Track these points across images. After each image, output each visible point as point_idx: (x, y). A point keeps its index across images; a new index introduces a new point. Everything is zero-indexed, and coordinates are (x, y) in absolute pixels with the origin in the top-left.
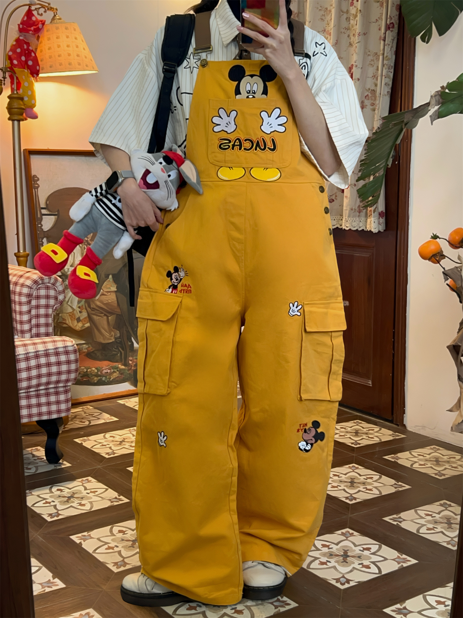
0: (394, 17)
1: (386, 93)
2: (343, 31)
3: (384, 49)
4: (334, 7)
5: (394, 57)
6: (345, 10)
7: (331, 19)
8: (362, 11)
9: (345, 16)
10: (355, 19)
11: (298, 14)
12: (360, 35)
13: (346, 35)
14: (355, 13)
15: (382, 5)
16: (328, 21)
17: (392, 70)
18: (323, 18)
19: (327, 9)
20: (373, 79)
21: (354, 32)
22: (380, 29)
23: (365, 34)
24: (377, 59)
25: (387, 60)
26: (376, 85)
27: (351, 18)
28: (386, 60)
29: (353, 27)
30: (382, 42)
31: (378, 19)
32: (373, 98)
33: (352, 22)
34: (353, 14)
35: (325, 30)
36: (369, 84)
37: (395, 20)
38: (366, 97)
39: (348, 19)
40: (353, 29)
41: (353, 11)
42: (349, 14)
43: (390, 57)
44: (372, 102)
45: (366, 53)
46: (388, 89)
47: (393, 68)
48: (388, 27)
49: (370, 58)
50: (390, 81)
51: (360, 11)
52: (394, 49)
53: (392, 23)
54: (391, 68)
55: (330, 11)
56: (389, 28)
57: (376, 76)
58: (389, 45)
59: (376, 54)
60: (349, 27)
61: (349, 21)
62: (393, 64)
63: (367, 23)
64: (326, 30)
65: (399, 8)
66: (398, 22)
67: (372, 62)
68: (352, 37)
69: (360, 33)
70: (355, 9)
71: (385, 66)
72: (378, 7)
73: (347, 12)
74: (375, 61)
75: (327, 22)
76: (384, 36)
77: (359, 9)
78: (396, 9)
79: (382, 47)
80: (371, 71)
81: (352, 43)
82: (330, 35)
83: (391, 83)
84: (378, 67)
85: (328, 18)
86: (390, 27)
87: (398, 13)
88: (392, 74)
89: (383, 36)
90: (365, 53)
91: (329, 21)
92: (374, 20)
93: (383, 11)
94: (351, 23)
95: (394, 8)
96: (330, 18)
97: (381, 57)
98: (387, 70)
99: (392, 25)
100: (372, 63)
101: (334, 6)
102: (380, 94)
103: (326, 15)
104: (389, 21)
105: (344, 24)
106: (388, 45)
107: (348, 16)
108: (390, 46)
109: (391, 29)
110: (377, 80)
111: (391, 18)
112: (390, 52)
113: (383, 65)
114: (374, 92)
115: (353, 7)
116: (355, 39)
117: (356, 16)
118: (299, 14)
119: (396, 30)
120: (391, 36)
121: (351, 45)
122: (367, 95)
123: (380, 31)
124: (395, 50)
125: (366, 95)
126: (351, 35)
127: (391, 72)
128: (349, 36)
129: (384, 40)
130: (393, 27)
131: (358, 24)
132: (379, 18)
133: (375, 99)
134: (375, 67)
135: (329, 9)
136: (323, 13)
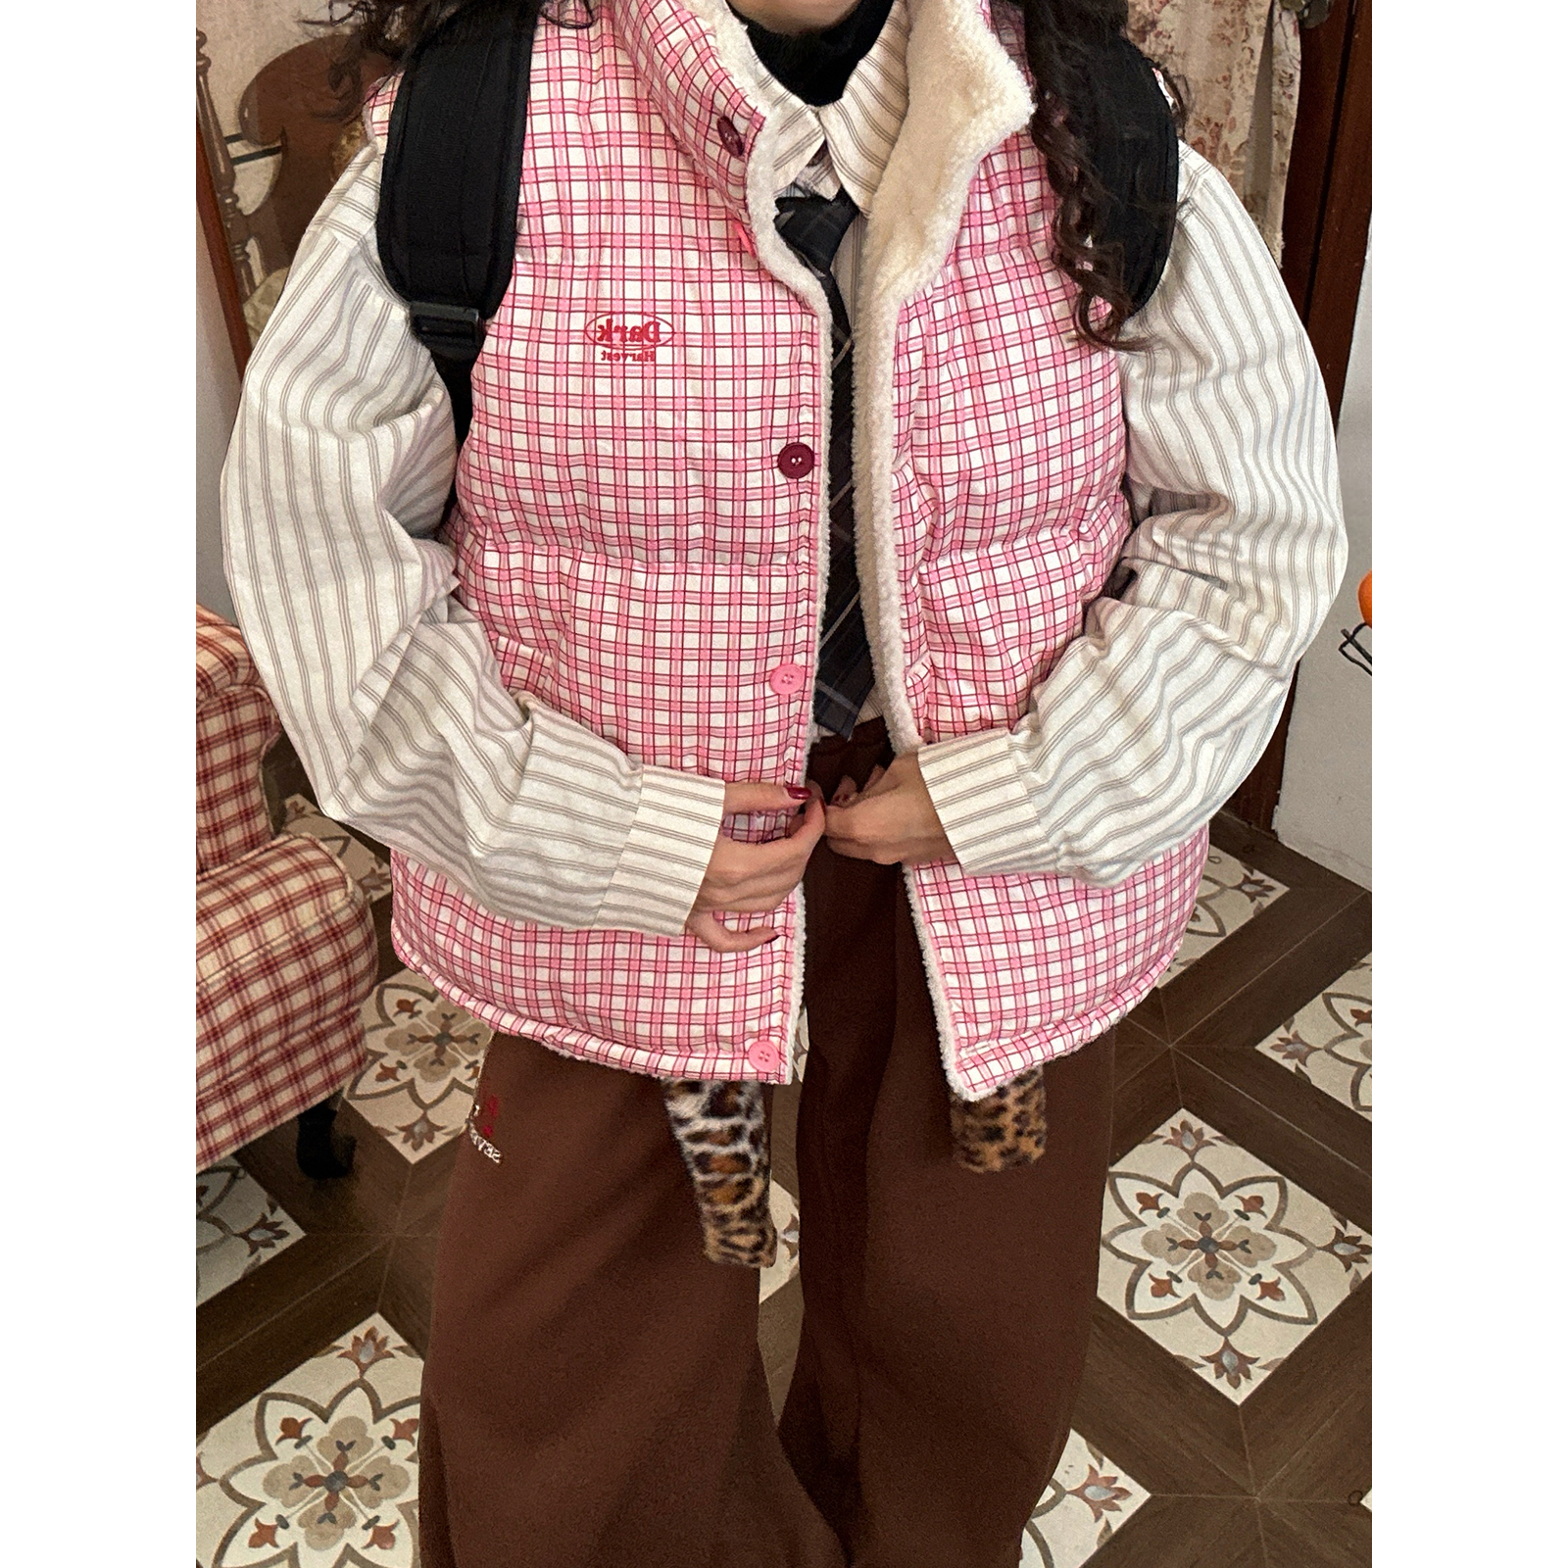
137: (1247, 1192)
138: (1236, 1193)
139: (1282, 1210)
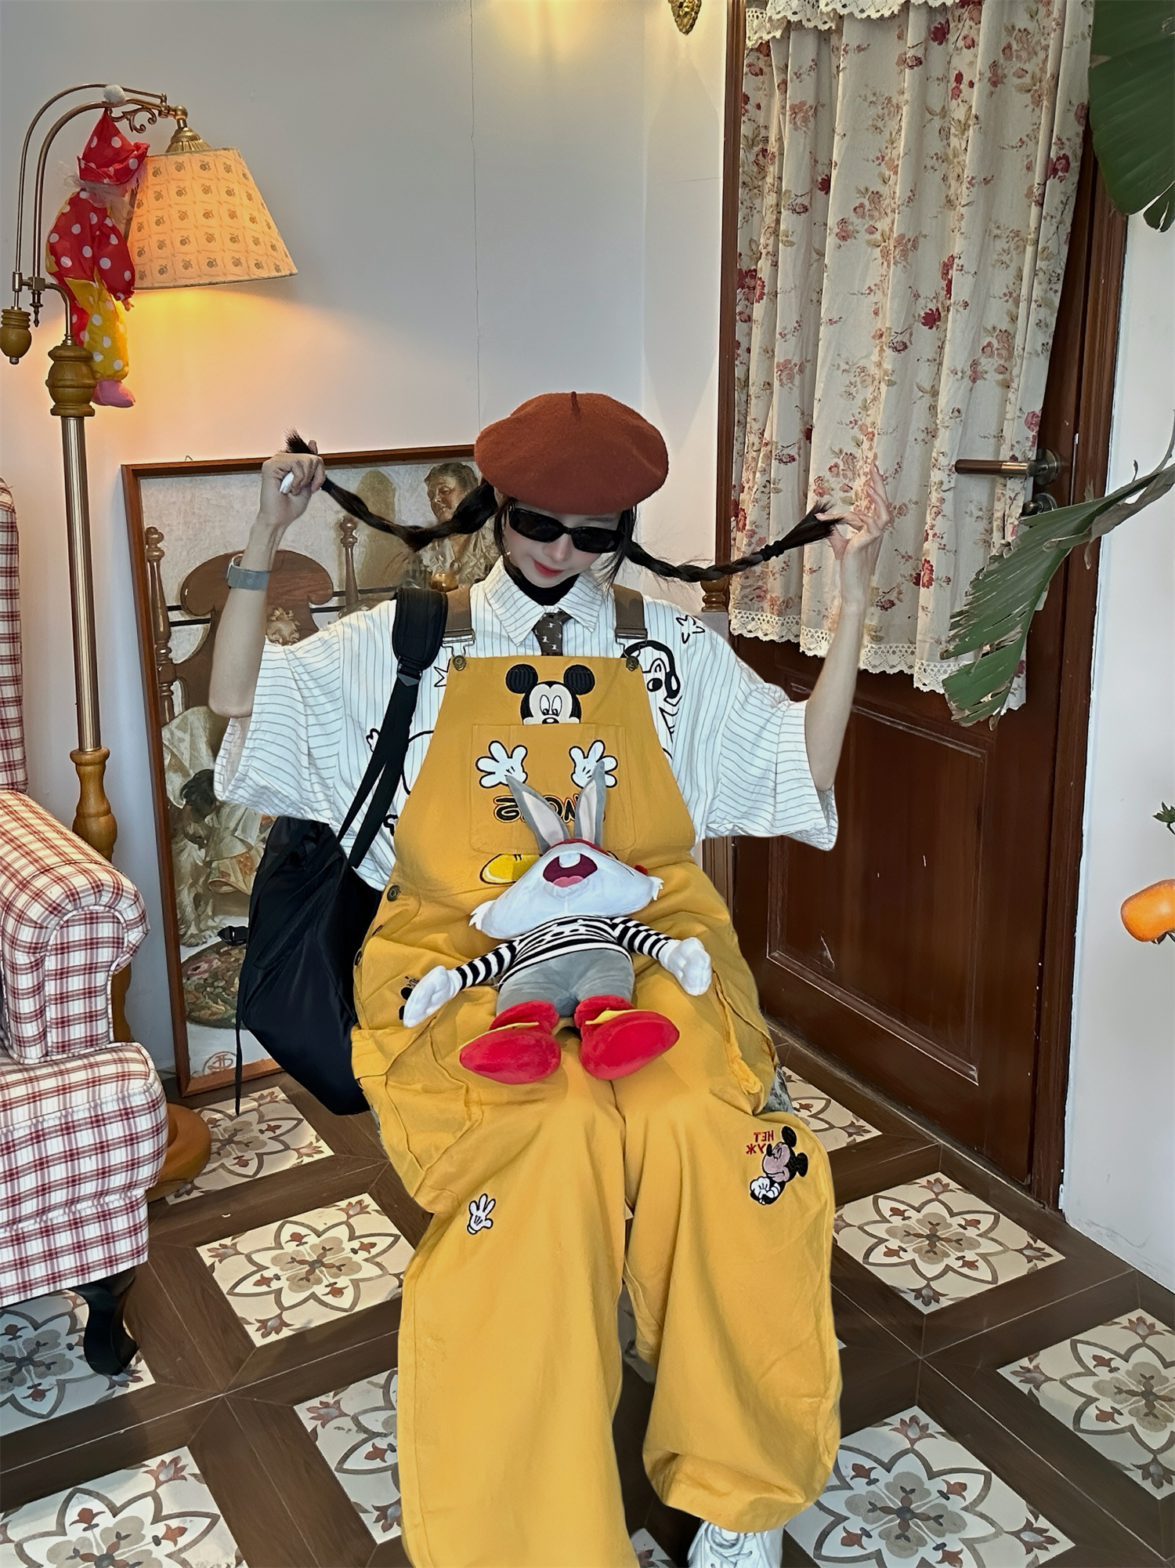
0: (1068, 139)
1: (1039, 348)
2: (930, 163)
3: (1038, 229)
4: (907, 101)
5: (1065, 249)
6: (936, 106)
7: (900, 130)
8: (981, 118)
9: (937, 123)
10: (963, 134)
11: (816, 108)
12: (973, 186)
13: (939, 175)
14: (962, 119)
15: (1037, 102)
16: (891, 134)
17: (1059, 287)
18: (880, 124)
19: (889, 99)
20: (1007, 301)
21: (958, 170)
22: (1029, 168)
23: (986, 181)
24: (1017, 247)
25: (1047, 259)
26: (1014, 319)
27: (953, 130)
28: (1042, 260)
29: (955, 156)
30: (1034, 209)
31: (1025, 139)
32: (1004, 353)
33: (954, 142)
34: (959, 121)
35: (883, 157)
36: (996, 316)
37: (1073, 149)
38: (983, 349)
39: (944, 132)
40: (956, 161)
41: (959, 113)
42: (947, 119)
43: (1053, 246)
44: (1002, 362)
45: (989, 231)
46: (1046, 338)
47: (1062, 279)
48: (1051, 170)
49: (1001, 244)
50: (1051, 315)
51: (976, 117)
52: (1067, 227)
53: (1065, 157)
54: (1054, 279)
55: (898, 107)
56: (1055, 171)
57: (1014, 295)
58: (1052, 217)
59: (1017, 234)
60: (946, 154)
61: (948, 138)
62: (1061, 272)
63: (993, 150)
64: (886, 159)
65: (1086, 116)
66: (1079, 152)
67: (1005, 254)
68: (953, 183)
69: (973, 178)
70: (963, 109)
71: (1041, 274)
72: (1027, 106)
73: (944, 113)
74: (1014, 253)
75: (888, 134)
76: (1040, 191)
77: (973, 112)
78: (1078, 118)
79: (1033, 224)
80: (1001, 281)
81: (953, 197)
82: (896, 173)
83: (1053, 321)
84: (1020, 270)
85: (893, 125)
86: (1059, 168)
87: (1081, 129)
88: (1059, 294)
89: (1036, 192)
90: (986, 231)
91: (894, 134)
92: (1015, 142)
93: (1039, 117)
94: (952, 146)
95: (1072, 116)
96: (897, 127)
97: (1030, 249)
98: (1045, 286)
99: (1064, 161)
100: (1005, 258)
101: (907, 96)
102: (1024, 349)
103: (886, 118)
104: (1057, 153)
105: (934, 145)
106: (1049, 218)
107: (946, 125)
108: (1054, 220)
109: (1060, 174)
110: (1017, 305)
111: (1062, 143)
112: (1055, 240)
113: (1035, 273)
114: (1007, 336)
115: (959, 100)
116: (963, 193)
117: (965, 127)
118: (820, 108)
119: (1073, 177)
120: (1061, 192)
121: (950, 203)
122: (989, 344)
123: (1030, 173)
124: (1069, 230)
125: (985, 344)
126: (952, 177)
127: (1056, 291)
128: (945, 178)
129: (1042, 205)
130: (1066, 169)
131: (969, 149)
132: (1028, 136)
133: (1010, 355)
134: (1013, 270)
135: (894, 101)
136: (881, 112)
137: (953, 1479)
138: (944, 1477)
139: (981, 1498)
